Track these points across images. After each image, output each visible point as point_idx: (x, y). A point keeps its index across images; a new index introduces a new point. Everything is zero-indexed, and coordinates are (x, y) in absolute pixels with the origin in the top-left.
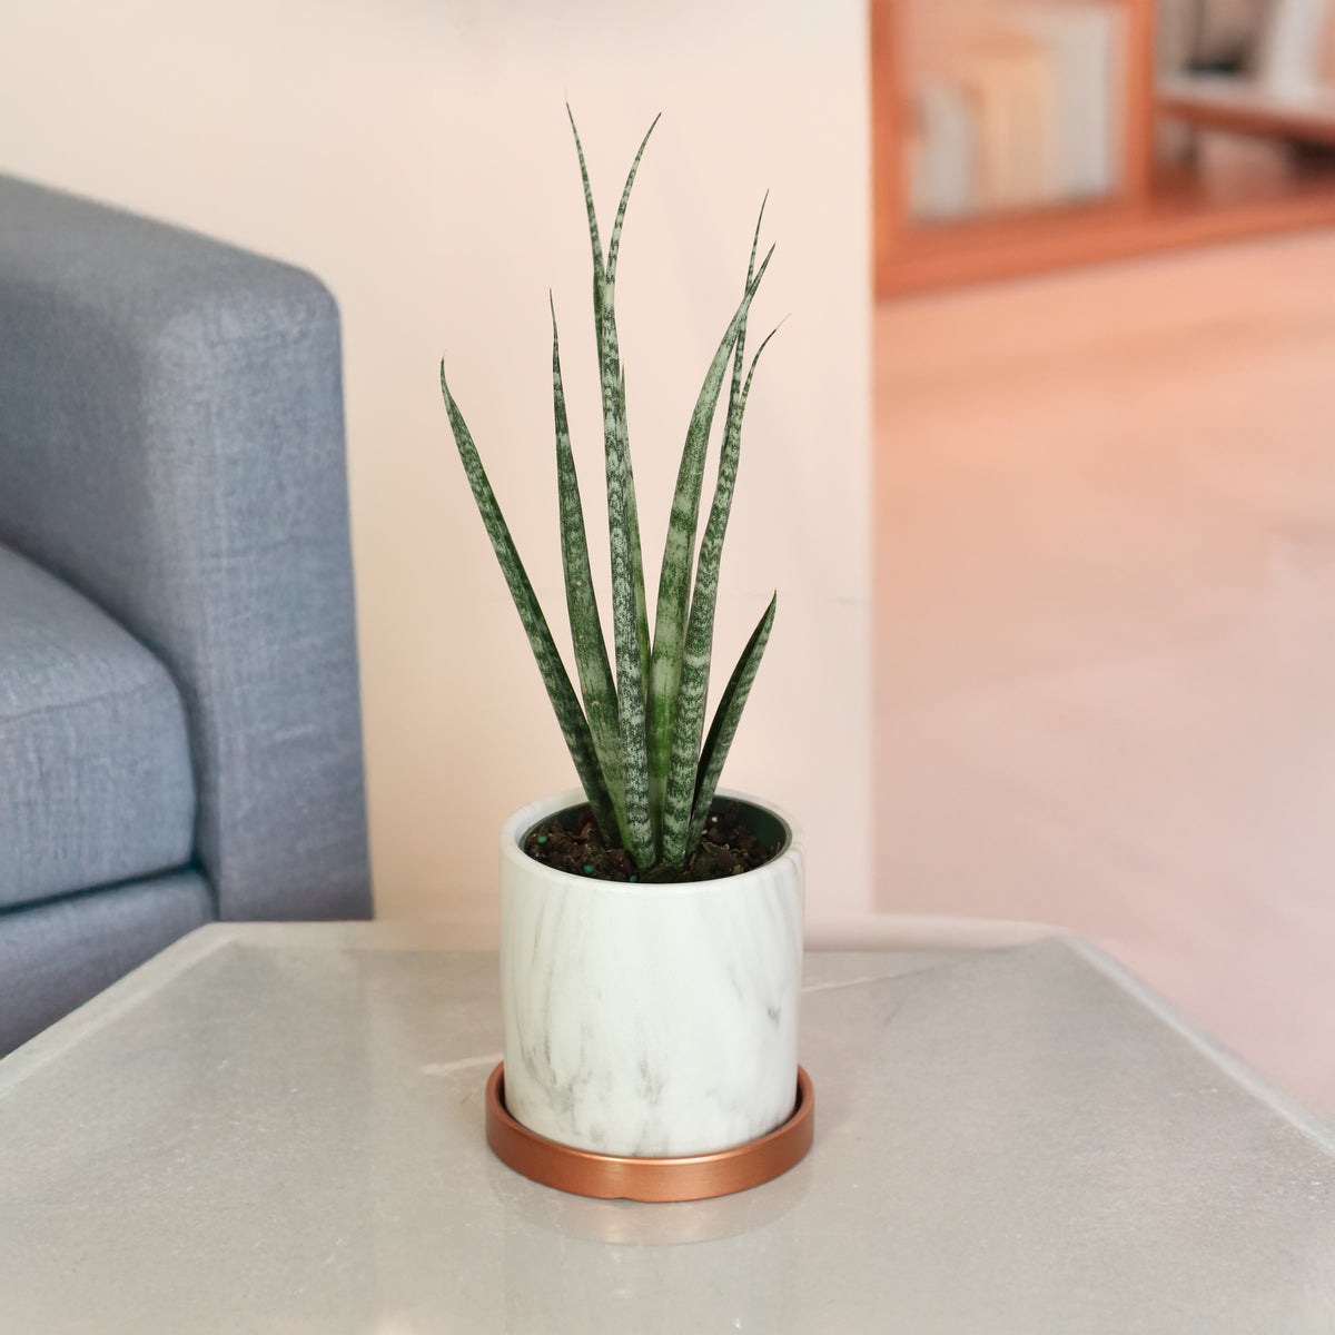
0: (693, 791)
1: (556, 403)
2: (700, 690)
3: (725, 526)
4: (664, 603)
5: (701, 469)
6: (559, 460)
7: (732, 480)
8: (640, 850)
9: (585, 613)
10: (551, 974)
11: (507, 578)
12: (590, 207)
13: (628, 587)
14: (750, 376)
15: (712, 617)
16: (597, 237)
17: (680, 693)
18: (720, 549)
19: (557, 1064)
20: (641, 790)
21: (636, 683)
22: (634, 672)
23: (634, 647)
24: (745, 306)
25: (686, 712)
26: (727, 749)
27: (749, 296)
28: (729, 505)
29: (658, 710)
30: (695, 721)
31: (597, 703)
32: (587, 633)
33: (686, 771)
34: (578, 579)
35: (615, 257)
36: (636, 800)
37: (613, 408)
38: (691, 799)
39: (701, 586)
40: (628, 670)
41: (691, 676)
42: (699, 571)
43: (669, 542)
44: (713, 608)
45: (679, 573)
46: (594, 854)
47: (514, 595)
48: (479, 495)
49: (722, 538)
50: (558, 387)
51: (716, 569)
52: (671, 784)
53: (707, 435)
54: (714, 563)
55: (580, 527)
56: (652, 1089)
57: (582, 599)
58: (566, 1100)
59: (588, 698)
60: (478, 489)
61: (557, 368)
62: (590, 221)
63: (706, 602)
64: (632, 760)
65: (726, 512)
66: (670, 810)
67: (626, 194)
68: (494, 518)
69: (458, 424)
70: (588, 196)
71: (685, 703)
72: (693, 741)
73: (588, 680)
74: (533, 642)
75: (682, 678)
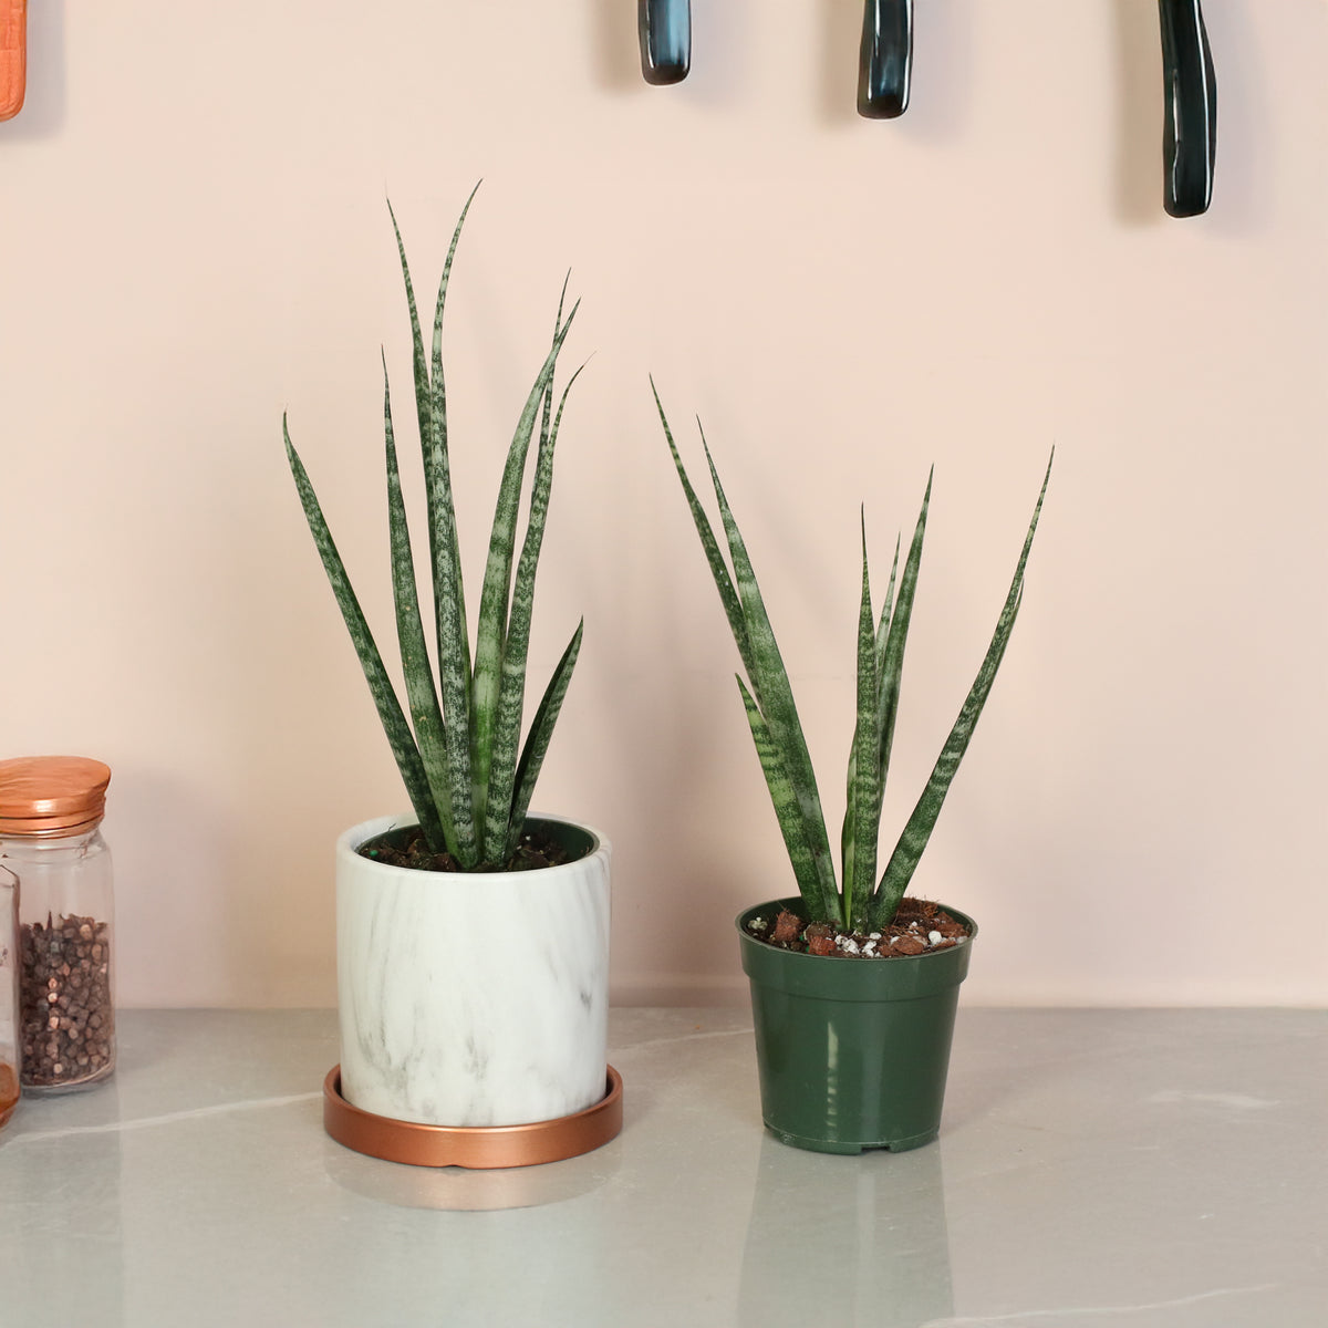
0: (511, 794)
1: (387, 446)
2: (517, 697)
3: (540, 544)
4: (485, 622)
5: (517, 499)
6: (390, 497)
7: (546, 502)
8: (464, 849)
9: (413, 635)
10: (386, 960)
11: (342, 609)
12: (409, 290)
13: (454, 605)
14: (561, 408)
15: (528, 629)
16: (416, 316)
17: (500, 701)
18: (535, 566)
19: (392, 1047)
20: (465, 792)
21: (460, 693)
22: (459, 683)
23: (459, 659)
24: (555, 353)
25: (505, 718)
26: (541, 761)
27: (558, 345)
28: (543, 524)
29: (479, 721)
30: (513, 726)
31: (424, 718)
32: (415, 654)
33: (506, 774)
34: (407, 604)
35: (442, 306)
36: (461, 801)
37: (440, 441)
38: (510, 802)
39: (519, 600)
40: (454, 681)
41: (510, 684)
42: (517, 586)
43: (489, 566)
44: (529, 620)
45: (498, 594)
46: (422, 859)
47: (348, 624)
48: (317, 534)
49: (537, 555)
50: (389, 432)
51: (532, 585)
52: (492, 788)
53: (522, 468)
54: (530, 578)
55: (409, 557)
56: (478, 1063)
57: (411, 623)
58: (399, 1080)
59: (416, 715)
60: (317, 528)
61: (388, 414)
62: (410, 303)
63: (524, 614)
64: (457, 764)
65: (541, 531)
66: (491, 812)
67: (452, 250)
68: (330, 555)
69: (298, 470)
70: (408, 280)
71: (505, 710)
72: (512, 745)
73: (416, 697)
74: (365, 667)
75: (502, 688)
